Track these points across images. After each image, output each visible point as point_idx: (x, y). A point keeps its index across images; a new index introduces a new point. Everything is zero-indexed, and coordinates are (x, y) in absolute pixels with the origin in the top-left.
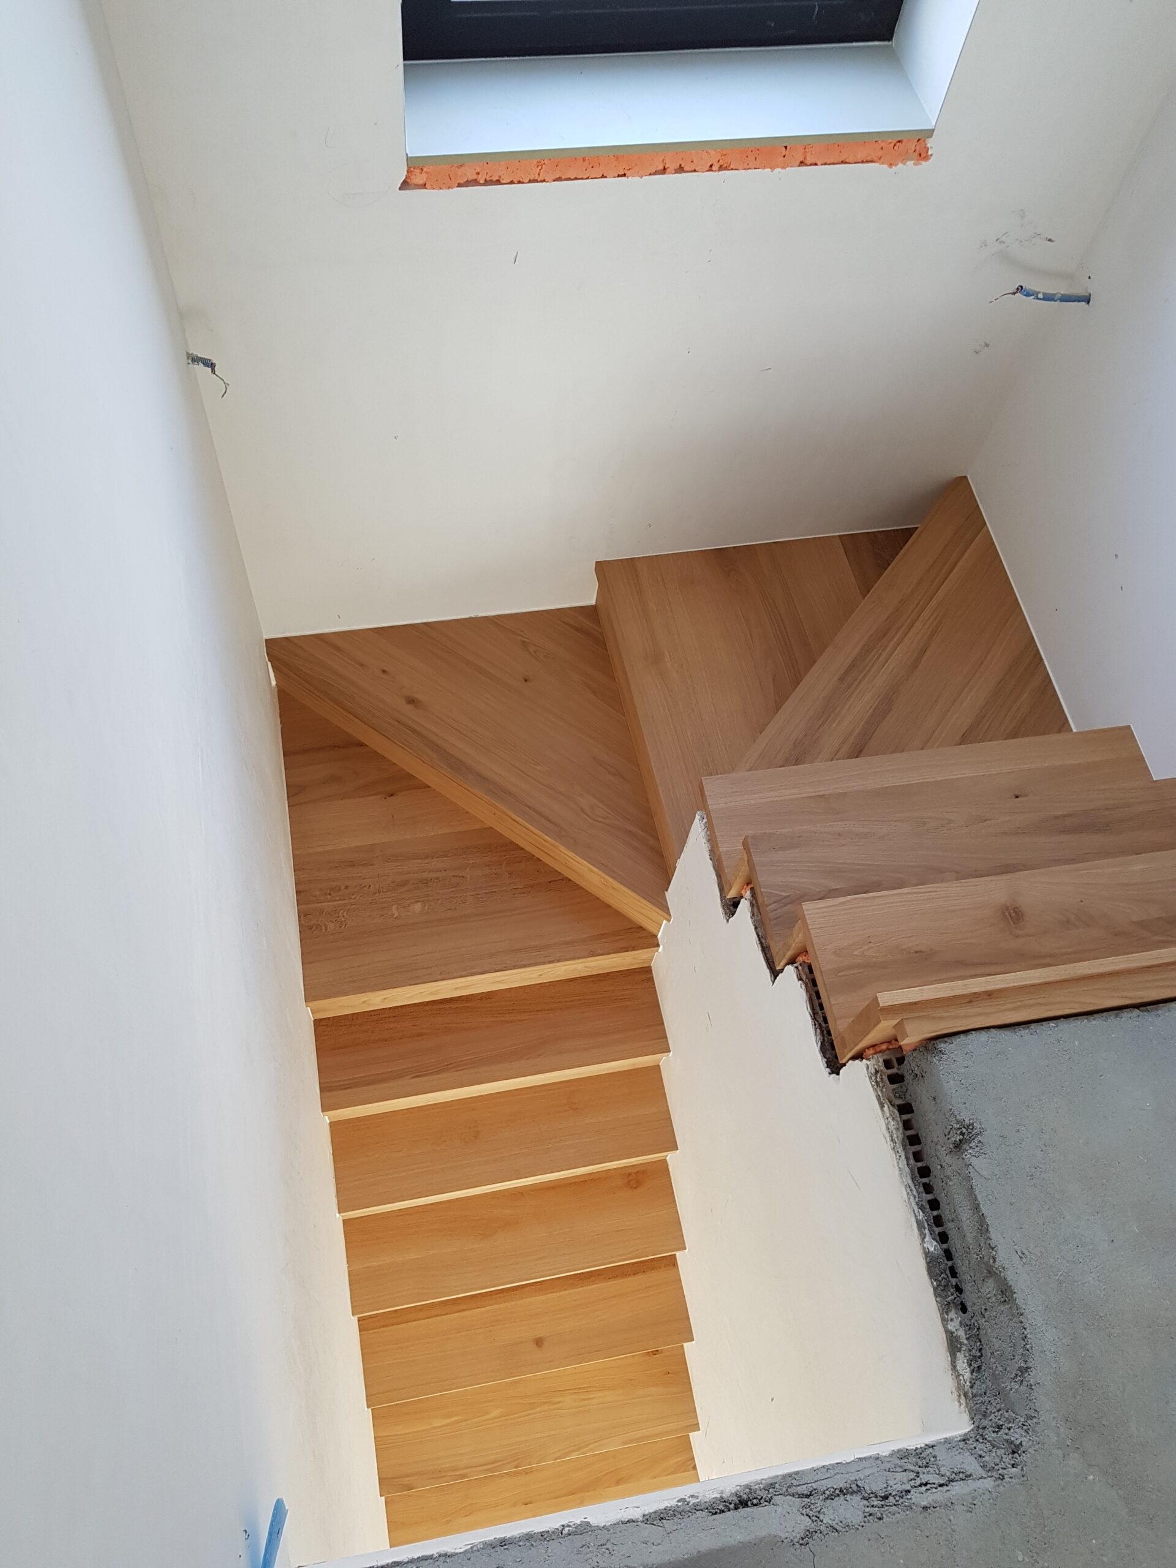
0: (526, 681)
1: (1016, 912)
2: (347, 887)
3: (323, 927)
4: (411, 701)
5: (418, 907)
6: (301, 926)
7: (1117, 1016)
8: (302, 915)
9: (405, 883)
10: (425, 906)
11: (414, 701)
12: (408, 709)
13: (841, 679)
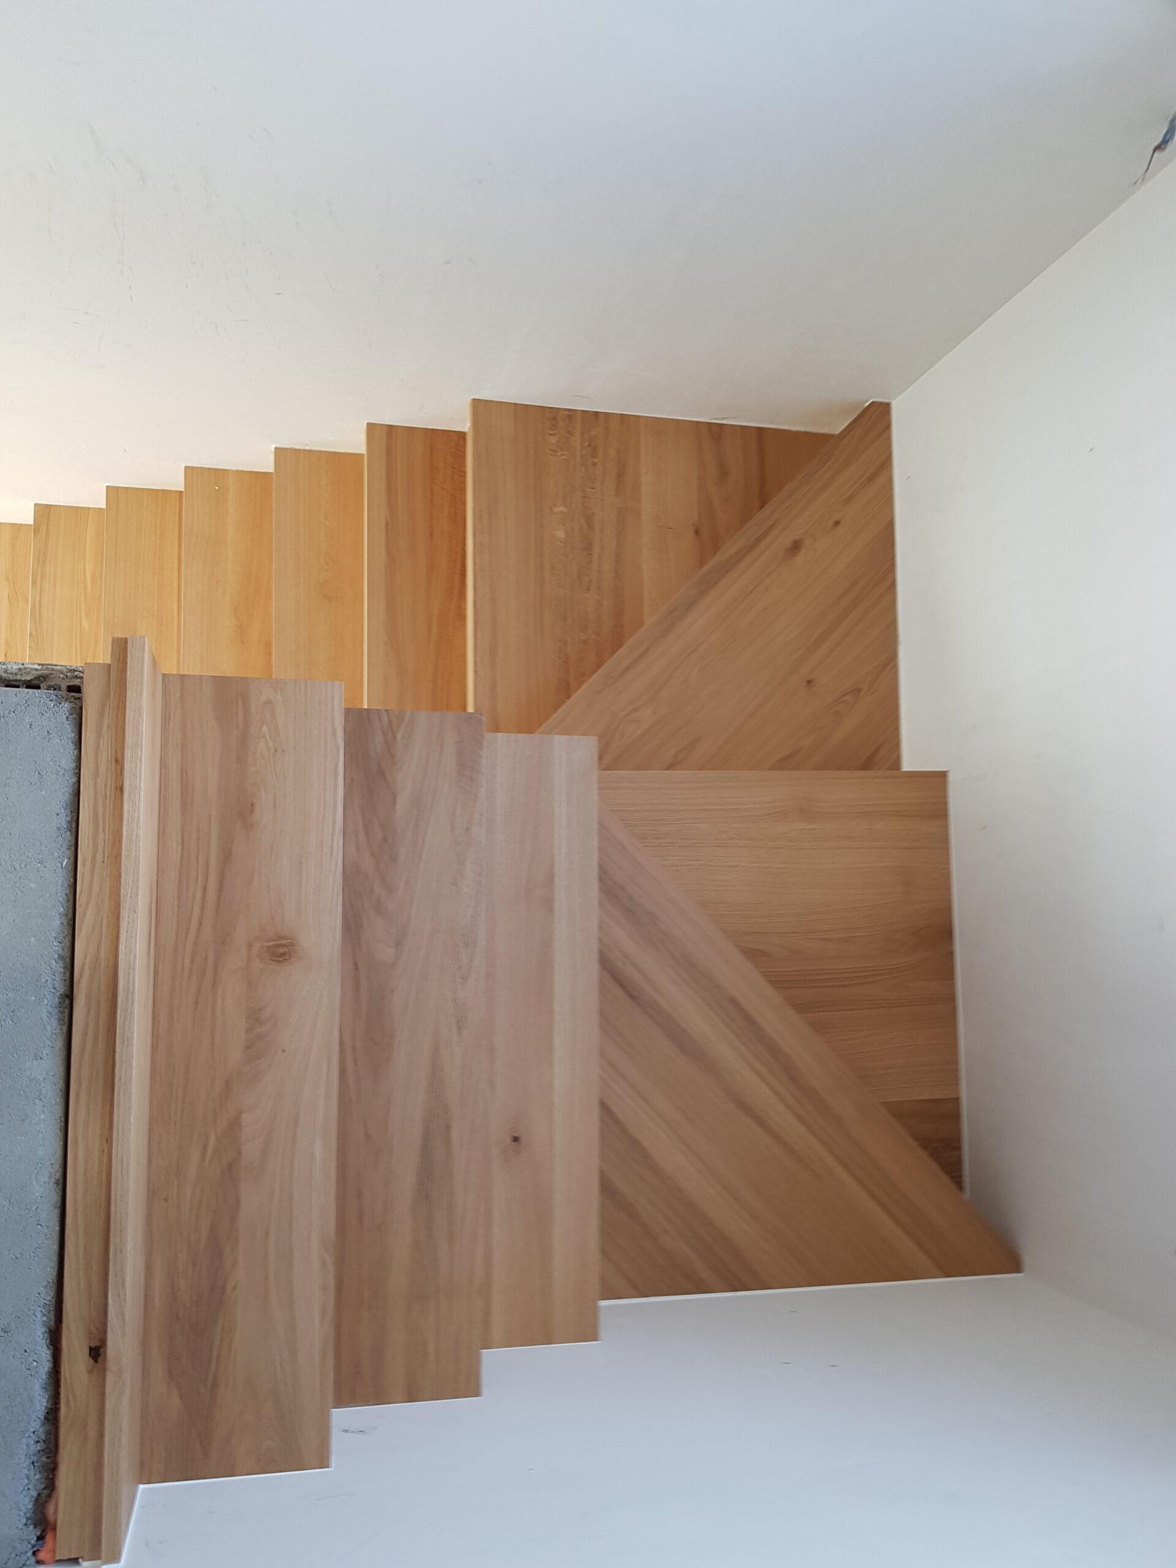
0: (809, 682)
1: (282, 955)
2: (595, 464)
3: (554, 432)
4: (796, 547)
5: (561, 534)
6: (558, 409)
7: (61, 957)
8: (571, 414)
9: (591, 526)
10: (561, 542)
11: (797, 548)
12: (787, 539)
13: (733, 1001)
